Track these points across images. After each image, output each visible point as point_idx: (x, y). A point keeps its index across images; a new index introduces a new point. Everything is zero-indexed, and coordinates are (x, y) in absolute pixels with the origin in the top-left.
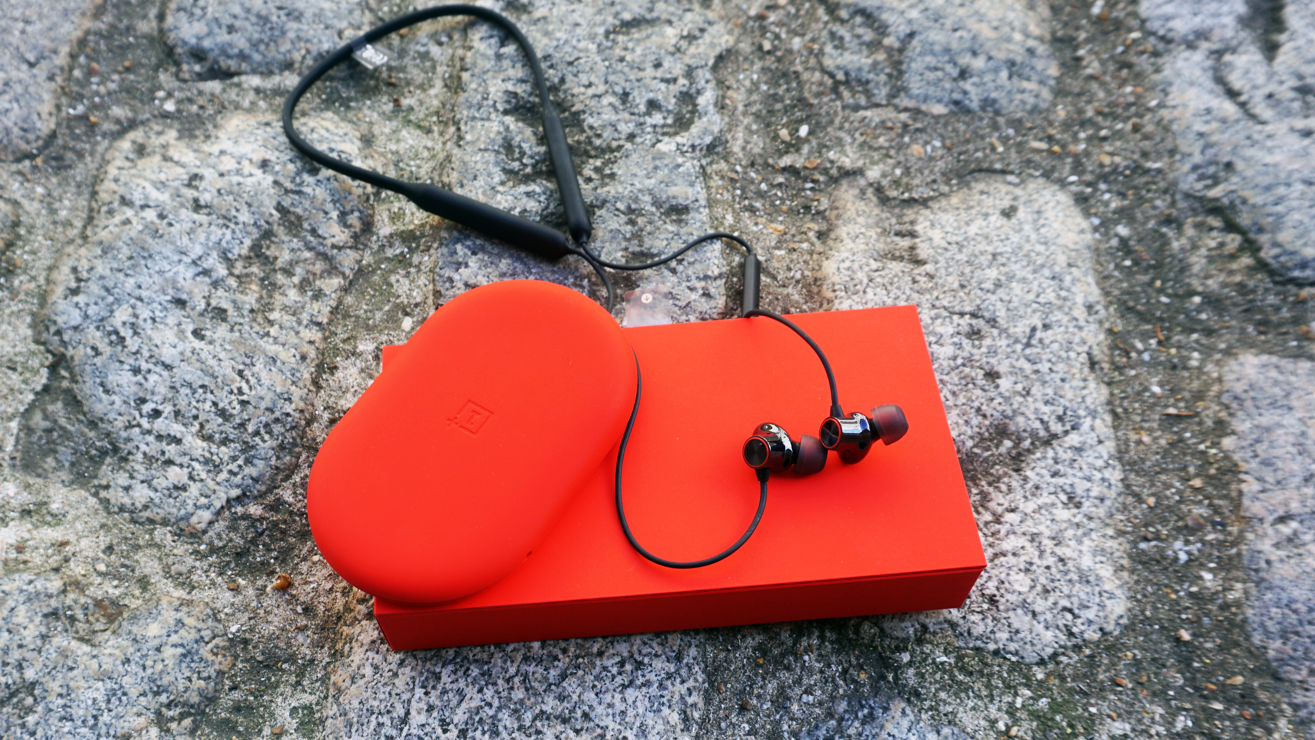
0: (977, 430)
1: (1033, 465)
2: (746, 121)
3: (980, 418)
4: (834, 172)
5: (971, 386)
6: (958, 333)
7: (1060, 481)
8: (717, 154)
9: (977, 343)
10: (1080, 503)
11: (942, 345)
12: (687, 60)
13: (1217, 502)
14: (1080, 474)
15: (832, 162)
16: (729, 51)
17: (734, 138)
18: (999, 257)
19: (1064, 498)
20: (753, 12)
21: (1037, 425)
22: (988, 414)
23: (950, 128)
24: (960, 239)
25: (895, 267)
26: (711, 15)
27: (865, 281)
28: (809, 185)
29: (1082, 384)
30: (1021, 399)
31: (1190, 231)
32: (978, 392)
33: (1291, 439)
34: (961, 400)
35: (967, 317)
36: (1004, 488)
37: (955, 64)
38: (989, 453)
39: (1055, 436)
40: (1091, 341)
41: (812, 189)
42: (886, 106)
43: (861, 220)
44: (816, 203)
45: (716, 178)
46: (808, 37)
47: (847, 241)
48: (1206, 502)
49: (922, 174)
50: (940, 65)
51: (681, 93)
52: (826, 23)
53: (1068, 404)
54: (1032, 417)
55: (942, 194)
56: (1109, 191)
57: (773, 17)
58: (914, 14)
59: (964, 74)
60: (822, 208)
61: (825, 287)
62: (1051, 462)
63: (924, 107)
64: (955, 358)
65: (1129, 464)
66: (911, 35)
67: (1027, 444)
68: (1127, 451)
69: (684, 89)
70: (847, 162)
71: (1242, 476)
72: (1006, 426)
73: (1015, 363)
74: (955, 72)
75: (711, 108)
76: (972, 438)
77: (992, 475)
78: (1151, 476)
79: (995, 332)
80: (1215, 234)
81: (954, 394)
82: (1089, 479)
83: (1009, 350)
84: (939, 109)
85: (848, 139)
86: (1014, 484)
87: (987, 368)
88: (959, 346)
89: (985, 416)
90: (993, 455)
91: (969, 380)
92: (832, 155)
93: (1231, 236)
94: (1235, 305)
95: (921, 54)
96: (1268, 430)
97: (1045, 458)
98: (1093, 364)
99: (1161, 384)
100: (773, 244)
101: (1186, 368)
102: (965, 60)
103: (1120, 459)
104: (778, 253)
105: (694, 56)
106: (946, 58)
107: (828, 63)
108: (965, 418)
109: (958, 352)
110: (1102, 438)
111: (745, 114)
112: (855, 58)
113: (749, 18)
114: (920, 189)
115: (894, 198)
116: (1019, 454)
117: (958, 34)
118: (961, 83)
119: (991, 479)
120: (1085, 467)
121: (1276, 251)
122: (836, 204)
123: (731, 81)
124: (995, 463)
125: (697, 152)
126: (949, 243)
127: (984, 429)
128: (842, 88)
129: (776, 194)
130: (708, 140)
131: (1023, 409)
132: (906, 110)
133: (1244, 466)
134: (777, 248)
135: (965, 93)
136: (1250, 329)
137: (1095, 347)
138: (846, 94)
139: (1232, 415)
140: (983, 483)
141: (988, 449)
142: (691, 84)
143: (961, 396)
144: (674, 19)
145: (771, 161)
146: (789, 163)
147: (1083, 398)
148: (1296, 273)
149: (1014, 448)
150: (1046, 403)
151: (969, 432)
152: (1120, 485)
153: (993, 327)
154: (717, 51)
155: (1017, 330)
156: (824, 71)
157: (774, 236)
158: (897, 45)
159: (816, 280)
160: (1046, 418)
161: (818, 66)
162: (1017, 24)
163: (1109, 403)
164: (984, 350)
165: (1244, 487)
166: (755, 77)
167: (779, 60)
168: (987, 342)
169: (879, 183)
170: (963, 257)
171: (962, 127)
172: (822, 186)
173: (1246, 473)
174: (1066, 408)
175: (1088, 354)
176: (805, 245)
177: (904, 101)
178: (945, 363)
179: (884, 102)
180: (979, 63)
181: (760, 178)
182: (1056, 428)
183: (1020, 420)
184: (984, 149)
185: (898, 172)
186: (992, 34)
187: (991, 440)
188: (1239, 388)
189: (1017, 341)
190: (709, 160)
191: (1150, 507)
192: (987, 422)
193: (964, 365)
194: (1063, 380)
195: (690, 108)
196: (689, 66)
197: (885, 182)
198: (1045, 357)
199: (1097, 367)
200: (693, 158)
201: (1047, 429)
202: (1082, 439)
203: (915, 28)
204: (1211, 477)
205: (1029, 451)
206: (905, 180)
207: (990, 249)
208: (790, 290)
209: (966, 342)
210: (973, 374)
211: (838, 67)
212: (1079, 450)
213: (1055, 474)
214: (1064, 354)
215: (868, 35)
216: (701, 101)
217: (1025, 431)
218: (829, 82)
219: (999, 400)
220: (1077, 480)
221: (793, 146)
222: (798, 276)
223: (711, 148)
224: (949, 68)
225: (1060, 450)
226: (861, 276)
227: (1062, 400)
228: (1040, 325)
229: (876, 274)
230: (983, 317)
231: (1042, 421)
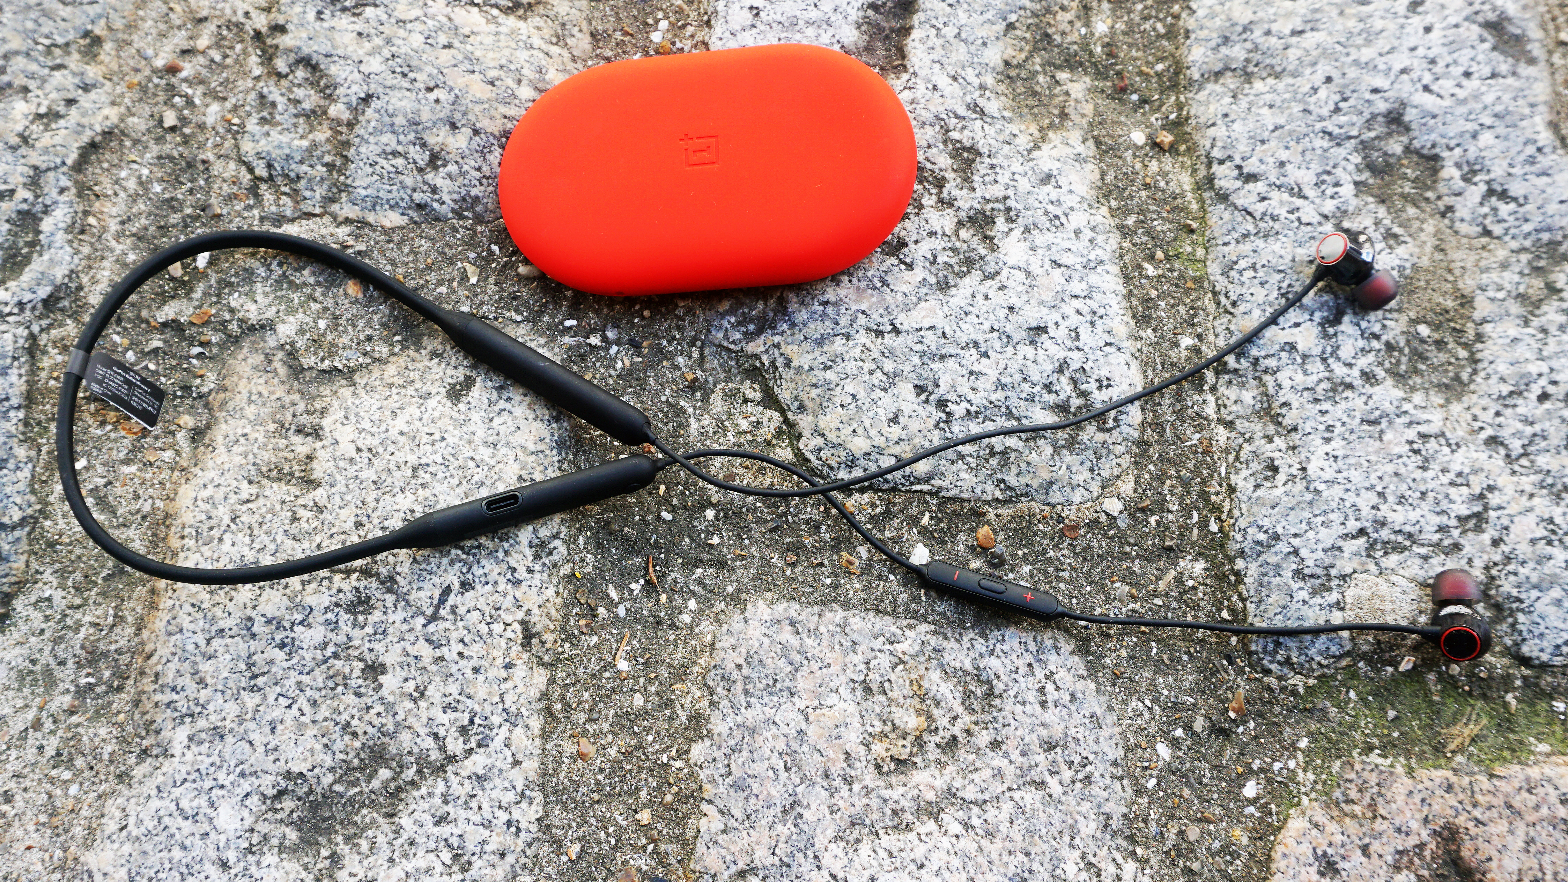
0: (343, 756)
1: (413, 806)
2: (119, 248)
3: (347, 738)
4: (234, 327)
5: (340, 689)
6: (337, 605)
7: (445, 830)
8: (62, 310)
9: (361, 618)
10: (470, 863)
11: (309, 626)
12: (35, 158)
13: (663, 847)
14: (477, 818)
15: (232, 311)
16: (108, 134)
17: (94, 281)
18: (421, 473)
19: (446, 856)
20: (159, 63)
21: (430, 743)
22: (360, 732)
23: (406, 249)
24: (374, 442)
25: (277, 491)
26: (93, 72)
27: (227, 520)
28: (196, 350)
29: (503, 673)
30: (410, 705)
31: (717, 403)
32: (351, 699)
33: (781, 745)
34: (324, 711)
35: (355, 576)
36: (364, 845)
37: (424, 145)
38: (357, 790)
39: (452, 759)
40: (531, 601)
41: (200, 356)
42: (320, 216)
43: (251, 411)
44: (198, 381)
45: (54, 352)
46: (228, 105)
47: (221, 449)
48: (651, 847)
49: (354, 326)
50: (400, 149)
51: (19, 212)
52: (258, 78)
53: (477, 708)
54: (423, 731)
55: (376, 360)
56: (618, 342)
57: (188, 69)
58: (374, 65)
59: (435, 160)
60: (205, 390)
61: (173, 529)
62: (438, 801)
63: (371, 218)
64: (324, 646)
65: (555, 792)
66: (367, 99)
67: (410, 774)
68: (556, 772)
69: (25, 207)
70: (252, 312)
71: (704, 807)
72: (384, 747)
73: (409, 649)
74: (423, 159)
75: (60, 237)
76: (332, 770)
77: (356, 824)
78: (583, 810)
79: (390, 599)
80: (750, 407)
81: (314, 704)
82: (487, 825)
83: (405, 627)
84: (392, 219)
85: (262, 272)
86: (381, 839)
87: (369, 657)
88: (333, 626)
89: (355, 734)
90: (361, 792)
91: (339, 679)
92: (235, 300)
93: (769, 413)
94: (760, 521)
95: (378, 132)
96: (753, 731)
97: (431, 794)
98: (529, 635)
99: (631, 657)
100: (122, 456)
101: (673, 626)
102: (439, 137)
103: (542, 787)
104: (126, 470)
105: (46, 151)
106: (412, 136)
107: (247, 147)
108: (325, 740)
109: (331, 635)
110: (520, 757)
111: (118, 236)
112: (285, 138)
113: (155, 71)
114: (347, 353)
115: (311, 368)
116: (399, 789)
117: (432, 96)
118: (430, 177)
119: (352, 830)
120: (485, 806)
121: (819, 441)
122: (227, 382)
123: (106, 185)
124: (363, 805)
125: (28, 313)
126: (359, 450)
127: (352, 754)
128: (263, 187)
129: (146, 367)
130: (44, 292)
131: (411, 721)
132: (347, 221)
133: (709, 791)
134: (127, 462)
135: (434, 190)
136: (776, 559)
137: (536, 610)
138: (268, 197)
139: (713, 704)
140: (339, 839)
141: (354, 784)
142: (37, 197)
143: (324, 707)
144: (32, 85)
145: (145, 313)
146: (171, 316)
147: (501, 696)
148: (843, 475)
149: (394, 779)
150: (447, 708)
151: (329, 763)
152: (534, 828)
153: (390, 591)
154: (85, 139)
155: (421, 594)
156: (241, 161)
157: (126, 442)
158: (346, 116)
159: (167, 516)
160: (442, 732)
161: (233, 155)
162: (528, 72)
163: (544, 696)
164: (369, 630)
165: (703, 823)
166: (145, 172)
167: (186, 141)
168: (376, 616)
169: (292, 344)
170: (370, 475)
171: (425, 244)
172: (215, 350)
173: (710, 802)
174: (474, 714)
175: (522, 622)
176: (168, 455)
177: (345, 209)
178: (308, 656)
179: (318, 211)
180: (459, 142)
181: (126, 342)
182: (455, 746)
183: (405, 737)
184: (451, 281)
185: (322, 324)
186: (486, 92)
187: (362, 769)
188: (730, 660)
189: (420, 612)
190: (44, 323)
191: (570, 860)
192: (357, 744)
193: (336, 656)
194: (476, 670)
195: (30, 237)
196: (35, 168)
197: (300, 343)
198: (454, 636)
199: (534, 641)
200: (19, 324)
201: (442, 749)
202: (489, 762)
203: (373, 88)
204: (666, 807)
205: (412, 783)
206: (329, 337)
207: (413, 459)
208: (131, 532)
209: (345, 618)
210: (347, 670)
211: (259, 156)
212: (480, 779)
213: (441, 820)
214: (484, 629)
215: (310, 99)
216: (46, 225)
217: (410, 753)
218: (246, 178)
219: (379, 708)
220: (470, 828)
221: (184, 283)
222: (147, 508)
223: (50, 303)
224: (415, 152)
225: (454, 780)
226: (223, 513)
227: (469, 702)
228: (456, 586)
229: (244, 508)
230: (378, 574)
231: (436, 736)
